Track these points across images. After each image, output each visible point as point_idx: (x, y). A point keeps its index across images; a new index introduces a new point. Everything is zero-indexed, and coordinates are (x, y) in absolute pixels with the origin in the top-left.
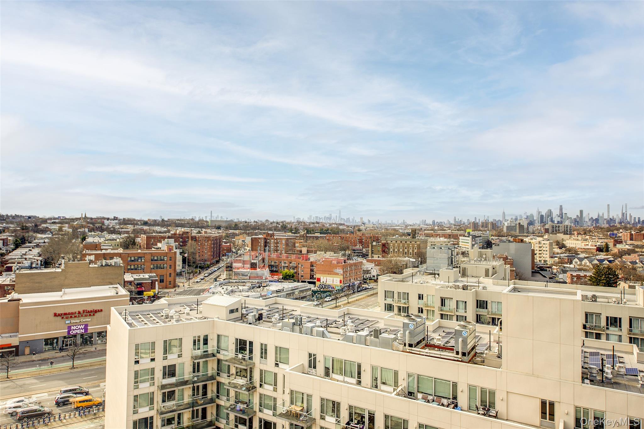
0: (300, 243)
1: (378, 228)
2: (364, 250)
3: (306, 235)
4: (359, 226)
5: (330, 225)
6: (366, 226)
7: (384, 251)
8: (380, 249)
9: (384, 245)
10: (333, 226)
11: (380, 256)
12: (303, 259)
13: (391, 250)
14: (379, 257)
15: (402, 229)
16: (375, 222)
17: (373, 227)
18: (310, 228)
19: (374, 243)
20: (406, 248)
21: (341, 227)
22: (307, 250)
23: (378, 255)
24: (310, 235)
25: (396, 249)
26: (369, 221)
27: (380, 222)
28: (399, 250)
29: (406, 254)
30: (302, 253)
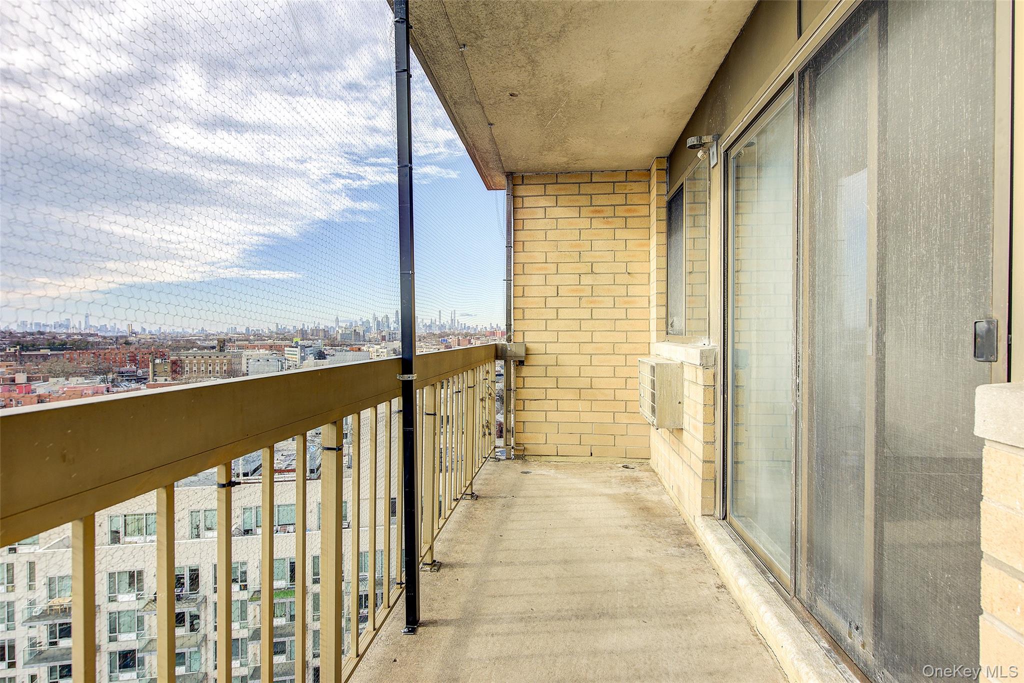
0: (7, 366)
1: (159, 339)
2: (140, 371)
3: (20, 352)
4: (126, 337)
5: (69, 335)
6: (139, 336)
7: (174, 371)
8: (168, 368)
9: (174, 363)
10: (76, 337)
11: (169, 379)
12: (20, 392)
13: (187, 369)
14: (166, 380)
15: (199, 340)
16: (153, 331)
17: (150, 338)
18: (27, 341)
19: (158, 361)
20: (210, 365)
21: (91, 339)
22: (27, 377)
23: (165, 378)
24: (28, 353)
25: (194, 368)
26: (144, 330)
27: (162, 331)
28: (199, 369)
29: (210, 373)
30: (16, 382)
